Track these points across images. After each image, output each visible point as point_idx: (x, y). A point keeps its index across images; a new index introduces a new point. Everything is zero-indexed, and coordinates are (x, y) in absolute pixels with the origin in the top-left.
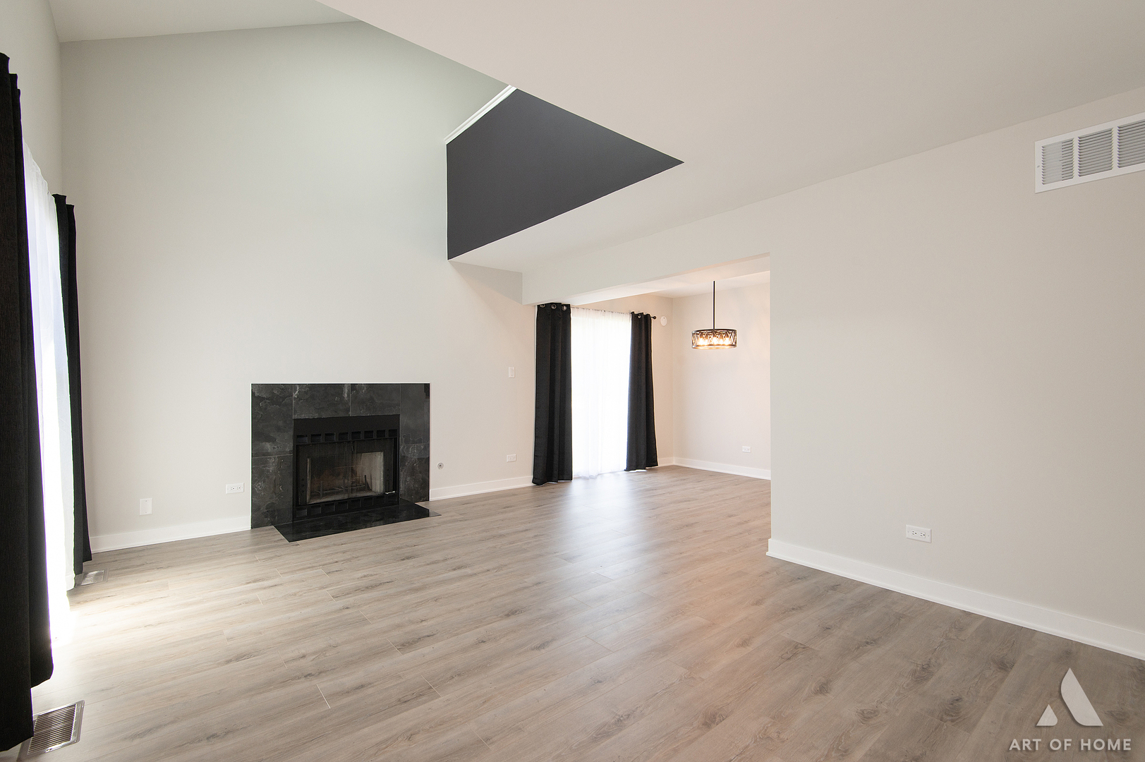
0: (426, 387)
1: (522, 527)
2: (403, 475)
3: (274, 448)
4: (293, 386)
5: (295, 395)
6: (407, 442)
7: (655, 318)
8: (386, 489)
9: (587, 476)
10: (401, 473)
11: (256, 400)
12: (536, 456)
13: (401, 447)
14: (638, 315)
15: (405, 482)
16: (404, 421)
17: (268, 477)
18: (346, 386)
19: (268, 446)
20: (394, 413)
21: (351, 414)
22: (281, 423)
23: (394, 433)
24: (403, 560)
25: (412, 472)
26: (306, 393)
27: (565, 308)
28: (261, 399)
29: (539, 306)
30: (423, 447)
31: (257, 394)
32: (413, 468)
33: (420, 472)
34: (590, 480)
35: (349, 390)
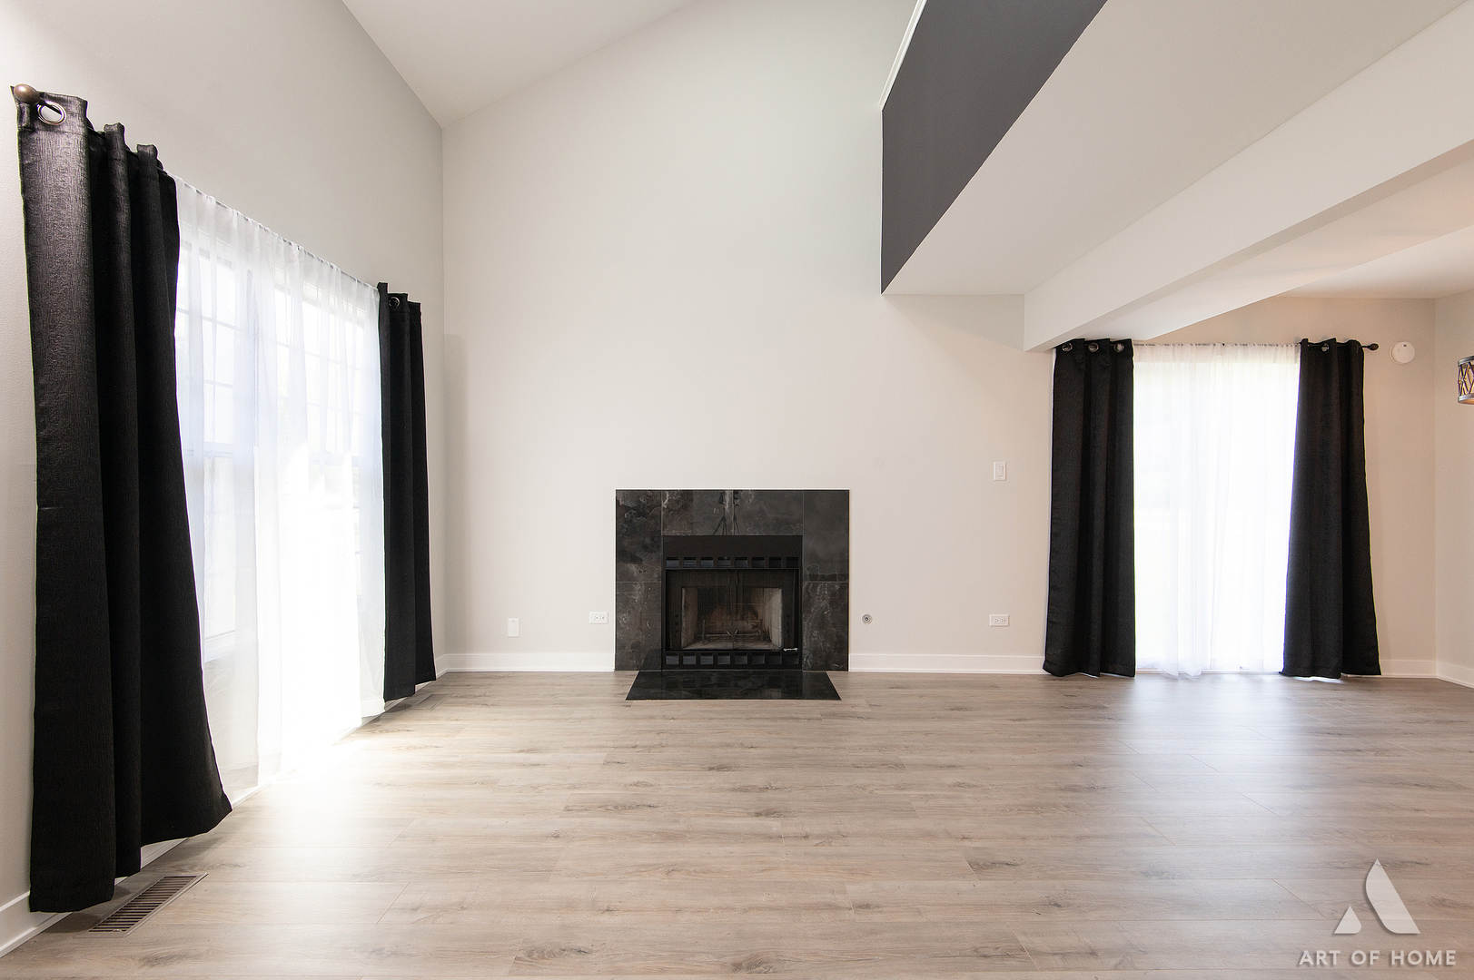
0: (844, 495)
1: (950, 758)
2: (807, 625)
3: (640, 572)
4: (659, 494)
5: (664, 504)
6: (813, 577)
7: (1373, 347)
8: (785, 644)
9: (1176, 674)
10: (805, 623)
11: (621, 509)
12: (1051, 623)
13: (805, 584)
14: (1322, 344)
15: (811, 637)
16: (808, 544)
17: (633, 608)
18: (728, 493)
19: (633, 568)
20: (794, 534)
21: (733, 532)
22: (648, 541)
23: (794, 562)
24: (711, 769)
25: (821, 624)
26: (677, 502)
27: (1120, 347)
28: (627, 509)
29: (1059, 348)
30: (837, 587)
31: (621, 503)
32: (823, 617)
33: (834, 625)
34: (1181, 684)
35: (730, 499)
